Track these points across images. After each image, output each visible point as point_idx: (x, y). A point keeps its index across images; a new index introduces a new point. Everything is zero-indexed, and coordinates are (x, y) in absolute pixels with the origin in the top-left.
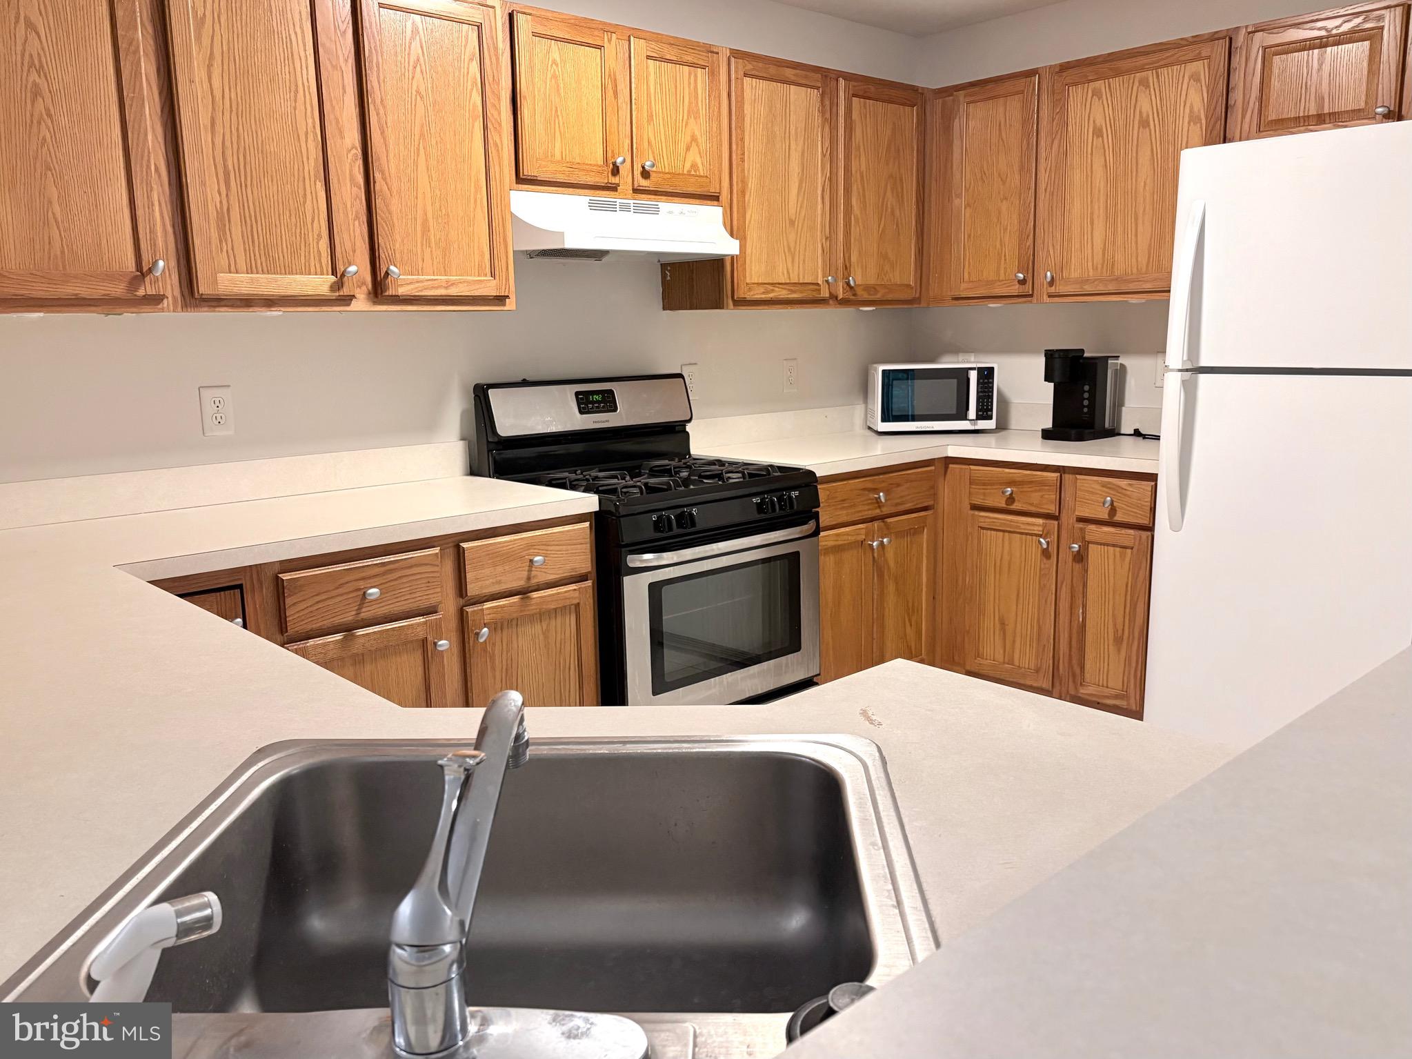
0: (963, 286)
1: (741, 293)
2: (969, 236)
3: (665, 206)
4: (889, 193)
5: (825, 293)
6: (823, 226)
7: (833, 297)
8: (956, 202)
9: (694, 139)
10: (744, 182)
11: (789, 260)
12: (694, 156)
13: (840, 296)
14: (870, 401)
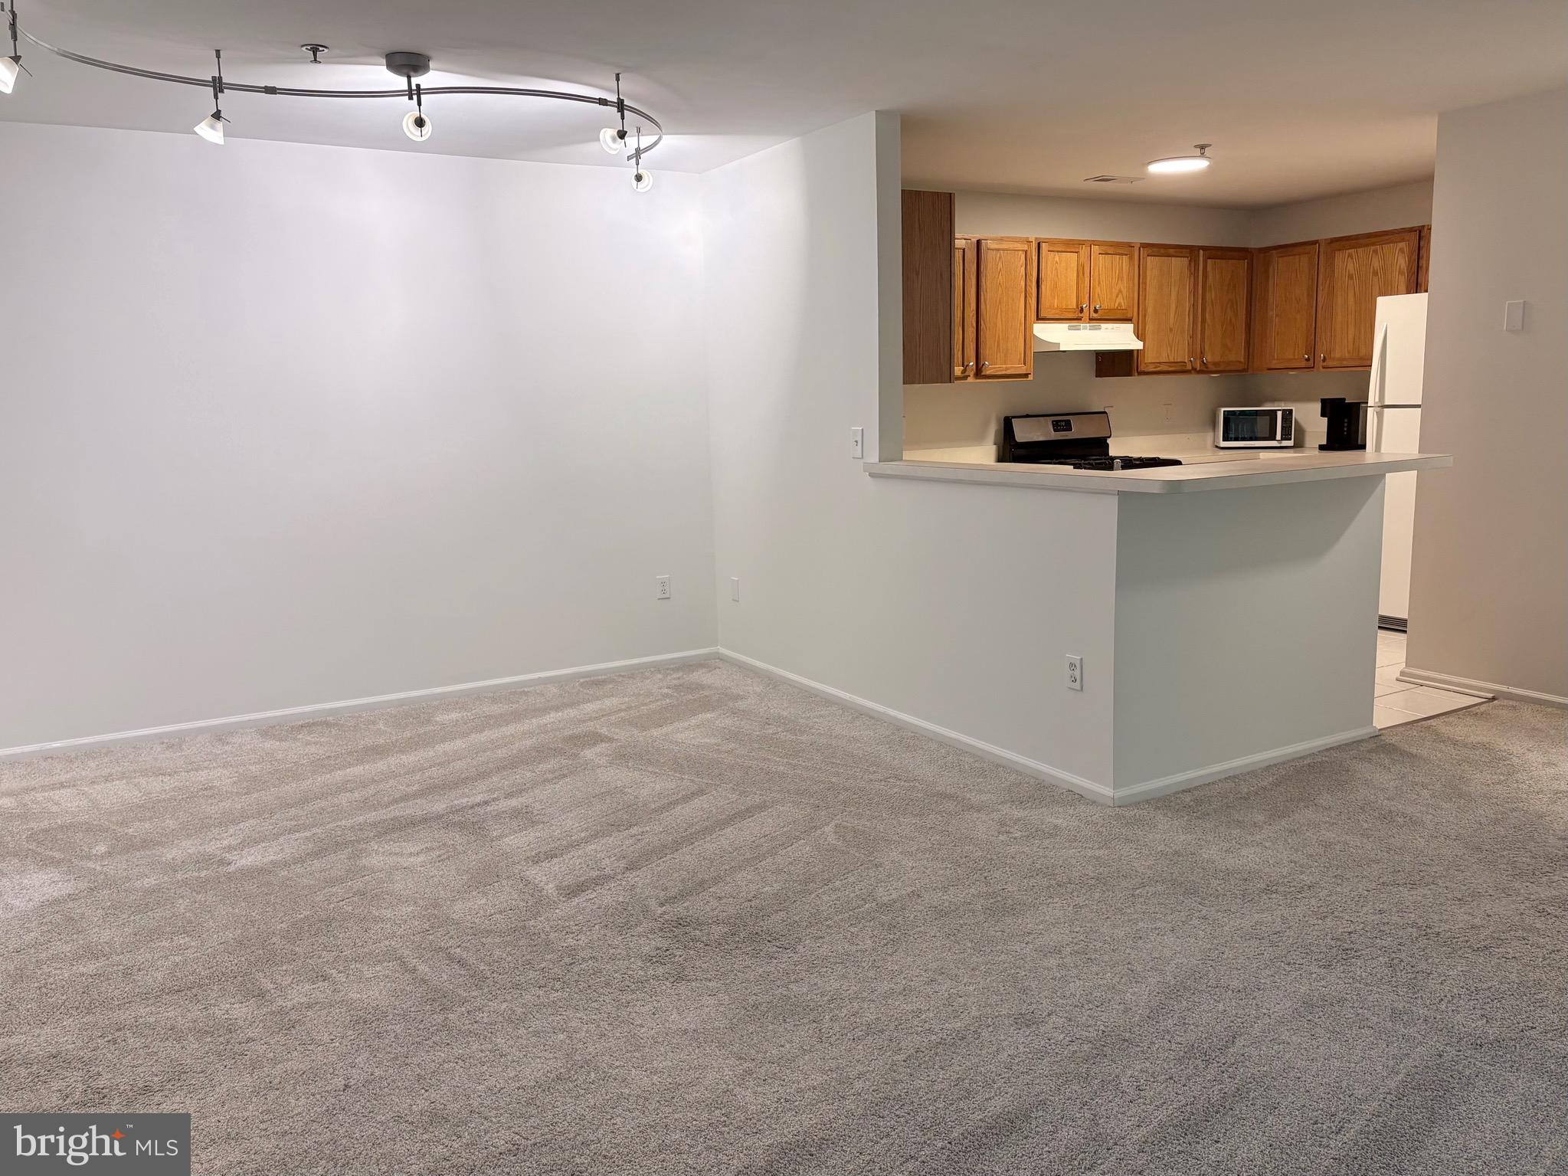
0: (1274, 362)
1: (1142, 368)
2: (1278, 334)
3: (1104, 326)
4: (1229, 309)
5: (1189, 367)
6: (1188, 331)
7: (1194, 369)
8: (1271, 313)
9: (1120, 291)
10: (1146, 310)
11: (1169, 349)
12: (1120, 300)
13: (1198, 369)
14: (1216, 430)
